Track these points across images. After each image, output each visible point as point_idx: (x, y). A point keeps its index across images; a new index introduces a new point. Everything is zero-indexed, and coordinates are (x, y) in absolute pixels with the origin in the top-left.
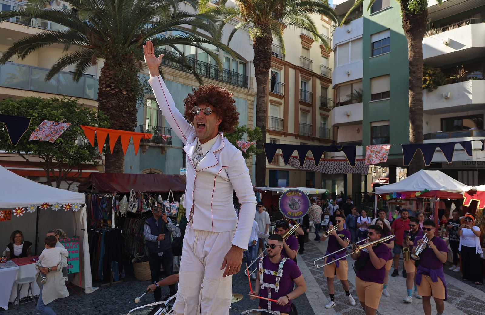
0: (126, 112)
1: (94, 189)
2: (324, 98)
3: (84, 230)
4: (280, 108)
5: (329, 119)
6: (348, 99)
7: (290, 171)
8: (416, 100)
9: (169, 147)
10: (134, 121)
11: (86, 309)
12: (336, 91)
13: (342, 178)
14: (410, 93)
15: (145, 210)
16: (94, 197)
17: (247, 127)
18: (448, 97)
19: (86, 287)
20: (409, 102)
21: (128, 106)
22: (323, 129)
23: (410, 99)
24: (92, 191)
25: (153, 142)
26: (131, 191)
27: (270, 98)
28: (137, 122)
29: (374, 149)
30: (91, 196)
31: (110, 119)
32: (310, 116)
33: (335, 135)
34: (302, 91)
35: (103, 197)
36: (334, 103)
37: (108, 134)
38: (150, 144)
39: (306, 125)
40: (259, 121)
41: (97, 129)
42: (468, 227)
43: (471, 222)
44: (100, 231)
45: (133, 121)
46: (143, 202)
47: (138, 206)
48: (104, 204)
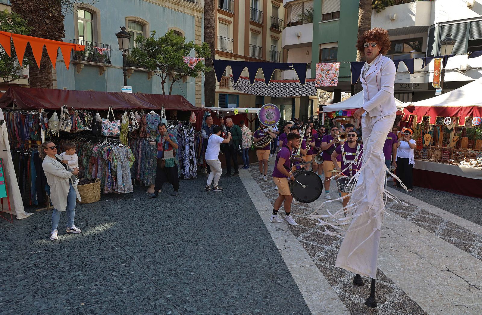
0: (49, 18)
1: (16, 106)
2: (275, 17)
3: (6, 151)
4: (229, 28)
5: (279, 41)
6: (299, 18)
7: (240, 96)
8: (365, 18)
9: (108, 66)
10: (61, 30)
11: (19, 234)
12: (287, 10)
13: (290, 102)
14: (360, 11)
15: (80, 128)
16: (17, 114)
17: (194, 43)
18: (394, 18)
19: (18, 212)
20: (359, 21)
21: (51, 11)
22: (274, 52)
23: (360, 17)
24: (13, 108)
25: (89, 60)
26: (62, 107)
27: (219, 15)
28: (64, 31)
29: (324, 67)
30: (13, 114)
31: (29, 25)
32: (260, 37)
33: (285, 57)
34: (252, 9)
35: (28, 115)
36: (285, 23)
37: (28, 44)
38: (86, 62)
39: (255, 46)
40: (207, 37)
41: (12, 35)
42: (405, 140)
43: (409, 136)
44: (28, 153)
45: (59, 29)
46: (78, 120)
47: (72, 124)
48: (30, 123)
